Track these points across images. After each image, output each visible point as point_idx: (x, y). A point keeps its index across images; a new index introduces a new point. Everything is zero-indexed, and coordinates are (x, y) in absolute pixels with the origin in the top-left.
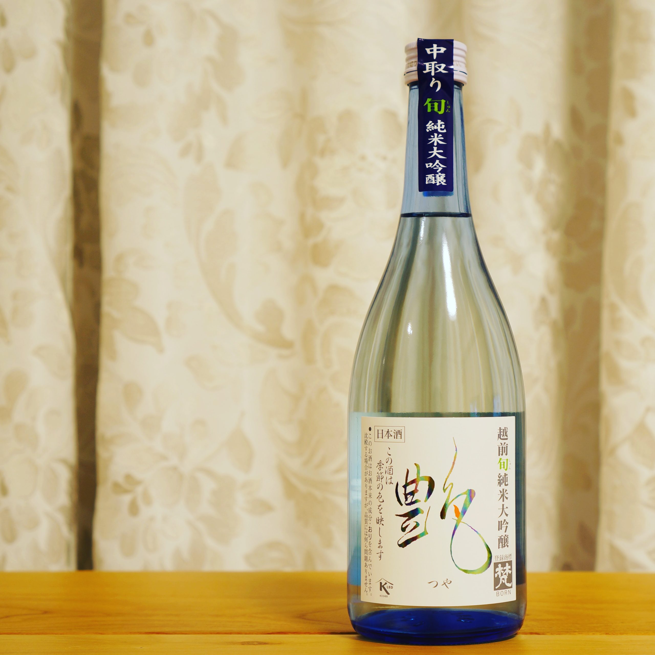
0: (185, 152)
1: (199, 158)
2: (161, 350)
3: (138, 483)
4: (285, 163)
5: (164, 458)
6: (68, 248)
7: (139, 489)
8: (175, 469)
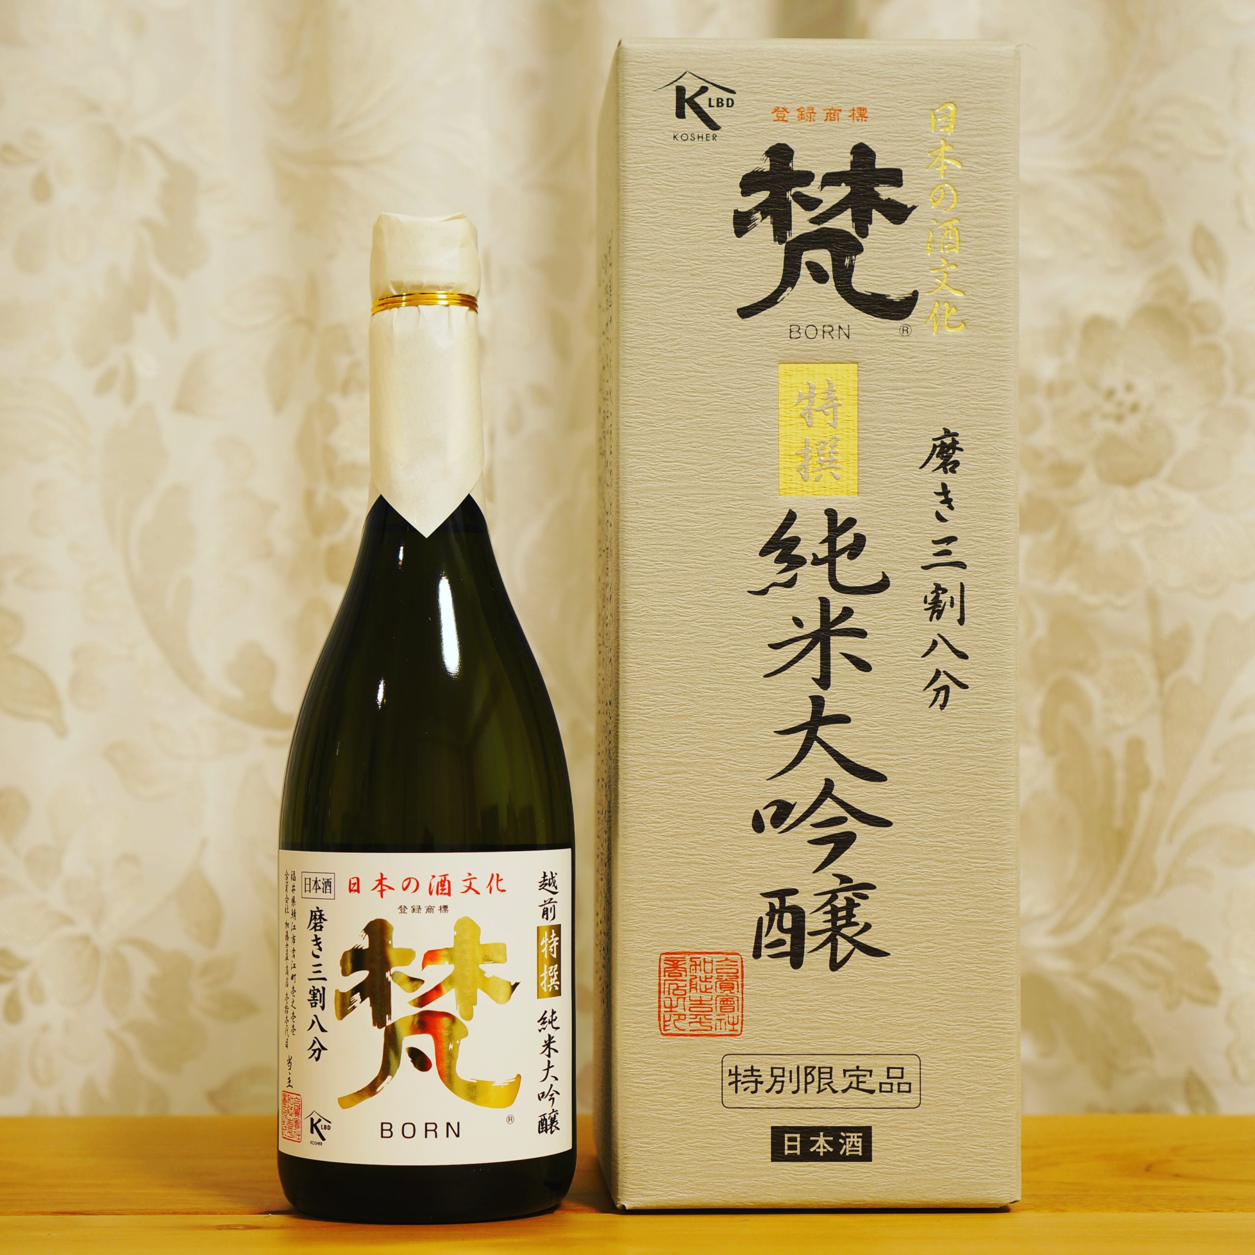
0: (104, 386)
1: (129, 396)
2: (62, 732)
3: (22, 964)
4: (279, 406)
5: (67, 920)
7: (23, 976)
8: (85, 939)
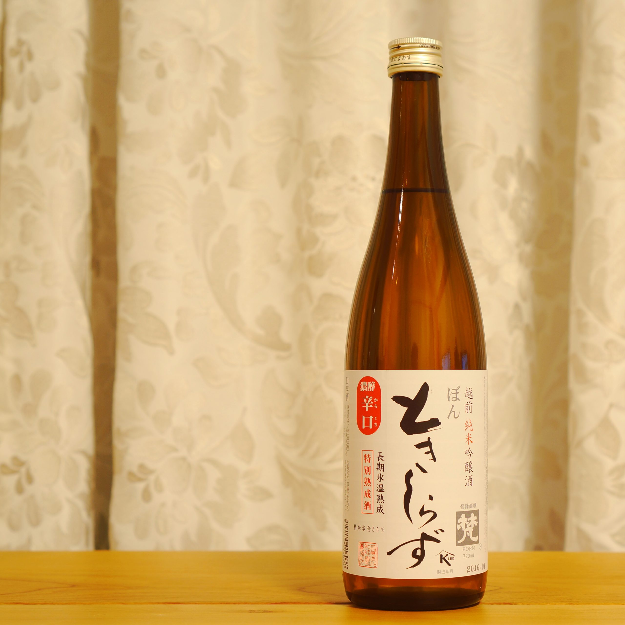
6: (88, 259)
